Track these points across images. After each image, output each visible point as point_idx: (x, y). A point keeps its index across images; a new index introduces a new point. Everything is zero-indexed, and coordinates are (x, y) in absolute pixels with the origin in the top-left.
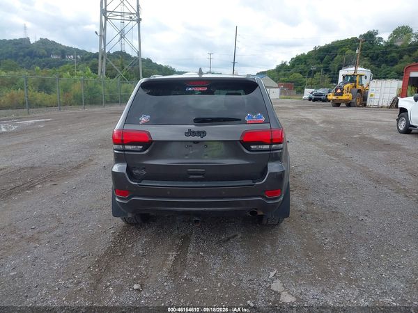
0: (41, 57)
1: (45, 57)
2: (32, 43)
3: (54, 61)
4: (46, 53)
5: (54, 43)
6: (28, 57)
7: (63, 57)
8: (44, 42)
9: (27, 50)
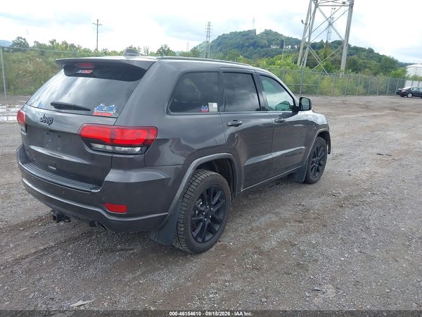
0: (262, 47)
1: (266, 47)
2: (257, 34)
3: (273, 50)
4: (267, 43)
5: (276, 33)
6: (252, 47)
7: (282, 47)
8: (268, 33)
9: (252, 41)
